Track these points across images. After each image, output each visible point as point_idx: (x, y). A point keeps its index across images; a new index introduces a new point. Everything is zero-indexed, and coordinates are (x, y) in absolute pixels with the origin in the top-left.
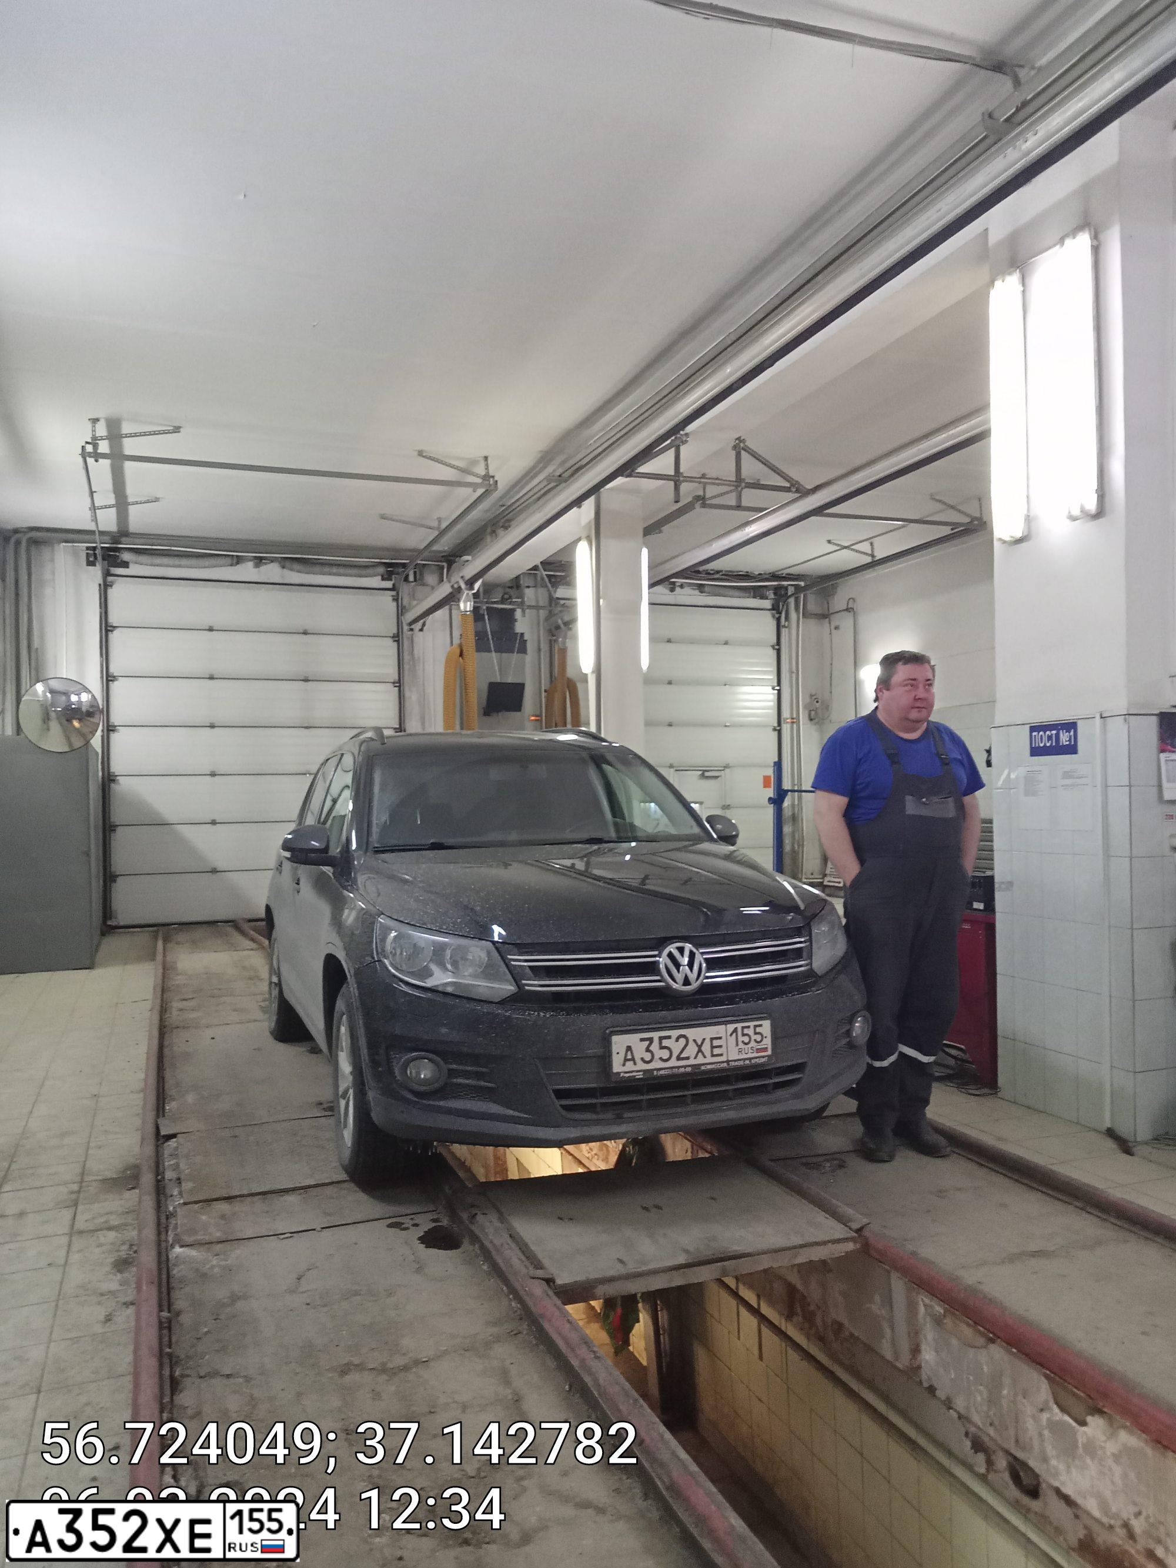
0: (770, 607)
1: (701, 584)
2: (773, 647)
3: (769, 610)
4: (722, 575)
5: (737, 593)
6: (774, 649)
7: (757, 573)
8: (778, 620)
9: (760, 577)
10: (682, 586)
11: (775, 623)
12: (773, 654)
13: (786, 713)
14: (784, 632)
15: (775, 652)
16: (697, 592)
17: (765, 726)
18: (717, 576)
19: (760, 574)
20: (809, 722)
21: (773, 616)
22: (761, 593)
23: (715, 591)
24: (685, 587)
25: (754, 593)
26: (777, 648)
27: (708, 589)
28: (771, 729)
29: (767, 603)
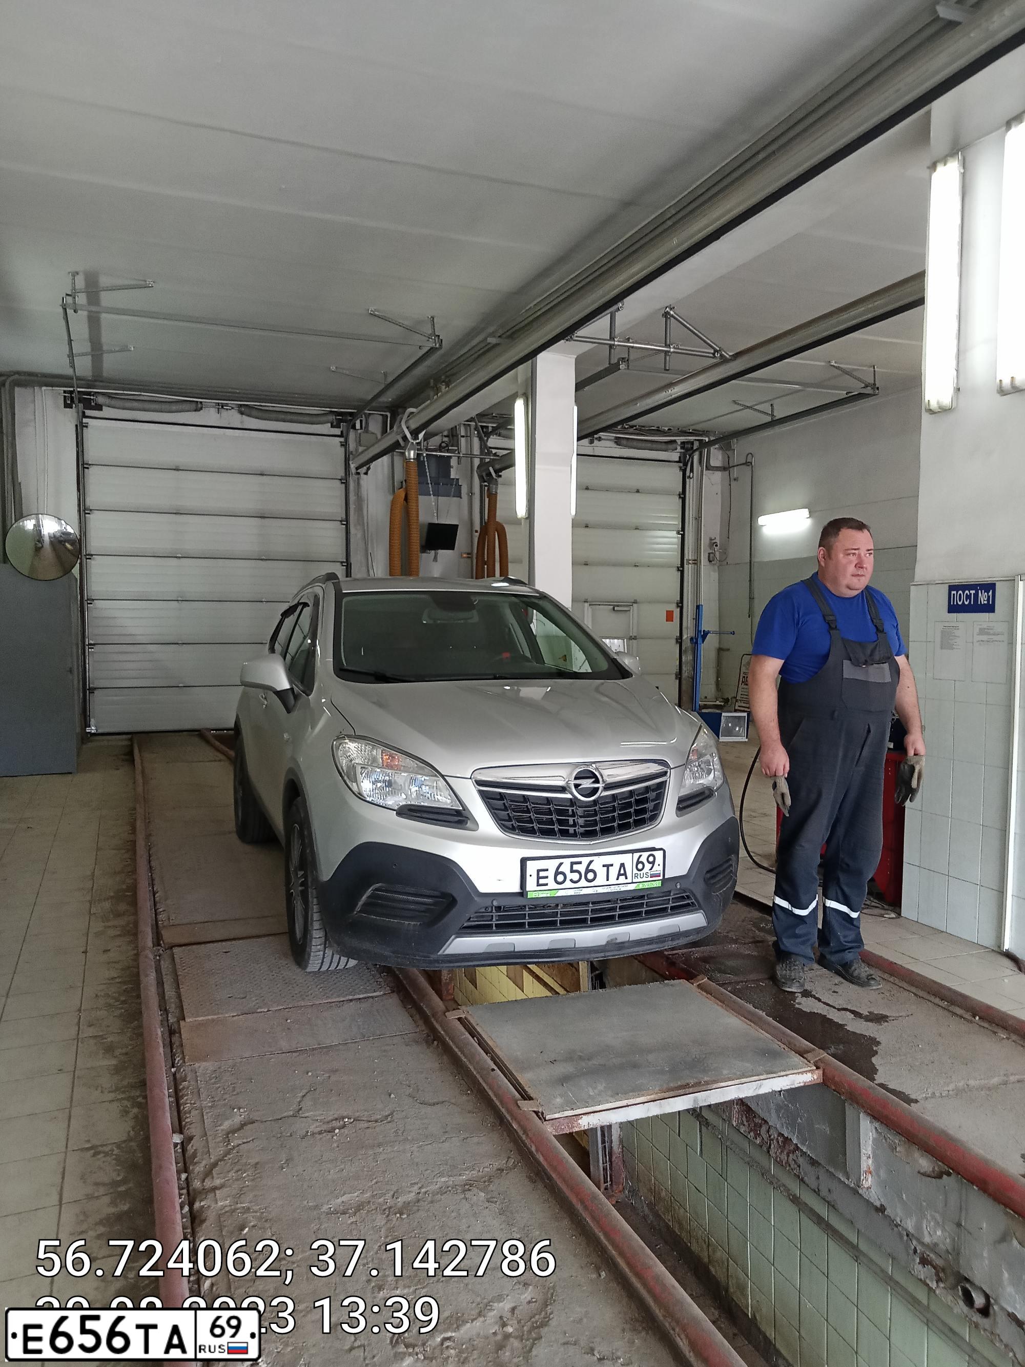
0: (677, 459)
1: (620, 438)
3: (676, 462)
4: (636, 429)
5: (649, 446)
6: (680, 497)
8: (684, 471)
9: (670, 433)
10: (599, 439)
11: (681, 474)
12: (679, 502)
13: (689, 555)
14: (689, 482)
15: (681, 500)
16: (612, 444)
17: (670, 566)
18: (641, 431)
19: (669, 429)
20: (709, 563)
21: (680, 467)
22: (670, 446)
23: (630, 443)
24: (603, 439)
25: (664, 446)
26: (683, 496)
27: (624, 442)
28: (675, 569)
29: (675, 456)
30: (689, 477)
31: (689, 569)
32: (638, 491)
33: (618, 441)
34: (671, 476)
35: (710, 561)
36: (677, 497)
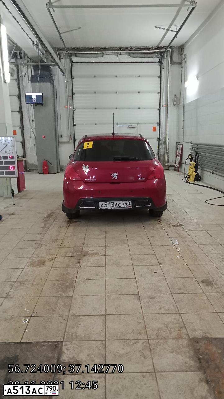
0: (158, 61)
3: (158, 62)
4: (137, 48)
5: (143, 55)
6: (159, 78)
7: (151, 47)
9: (152, 48)
11: (160, 67)
12: (158, 80)
13: (163, 102)
14: (163, 71)
15: (160, 79)
16: (129, 57)
17: (154, 108)
18: (134, 49)
19: (152, 47)
20: (173, 106)
21: (159, 65)
23: (134, 55)
24: (122, 54)
25: (150, 55)
27: (131, 55)
28: (157, 109)
29: (157, 59)
30: (163, 68)
31: (163, 109)
32: (139, 76)
34: (155, 69)
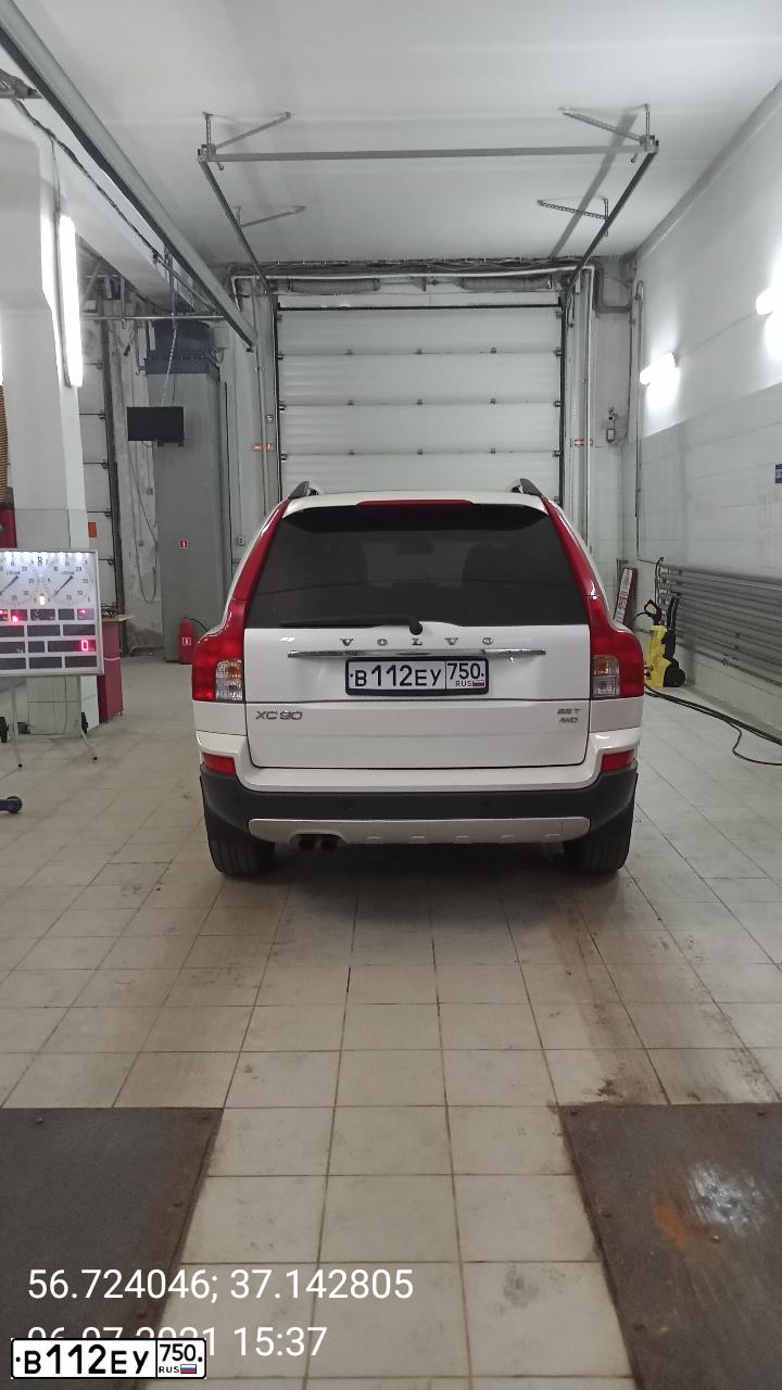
1: (463, 278)
2: (556, 352)
3: (555, 306)
4: (485, 264)
6: (557, 356)
7: (531, 258)
8: (563, 318)
10: (435, 283)
11: (560, 320)
12: (556, 361)
13: (573, 432)
14: (570, 332)
15: (559, 358)
16: (459, 289)
17: (542, 451)
18: (477, 266)
20: (606, 443)
21: (558, 316)
22: (536, 284)
23: (478, 284)
24: (438, 283)
25: (528, 284)
26: (561, 354)
27: (470, 284)
28: (551, 454)
29: (552, 298)
30: (572, 325)
31: (572, 455)
32: (494, 351)
33: (462, 282)
34: (546, 327)
35: (609, 441)
36: (554, 356)
